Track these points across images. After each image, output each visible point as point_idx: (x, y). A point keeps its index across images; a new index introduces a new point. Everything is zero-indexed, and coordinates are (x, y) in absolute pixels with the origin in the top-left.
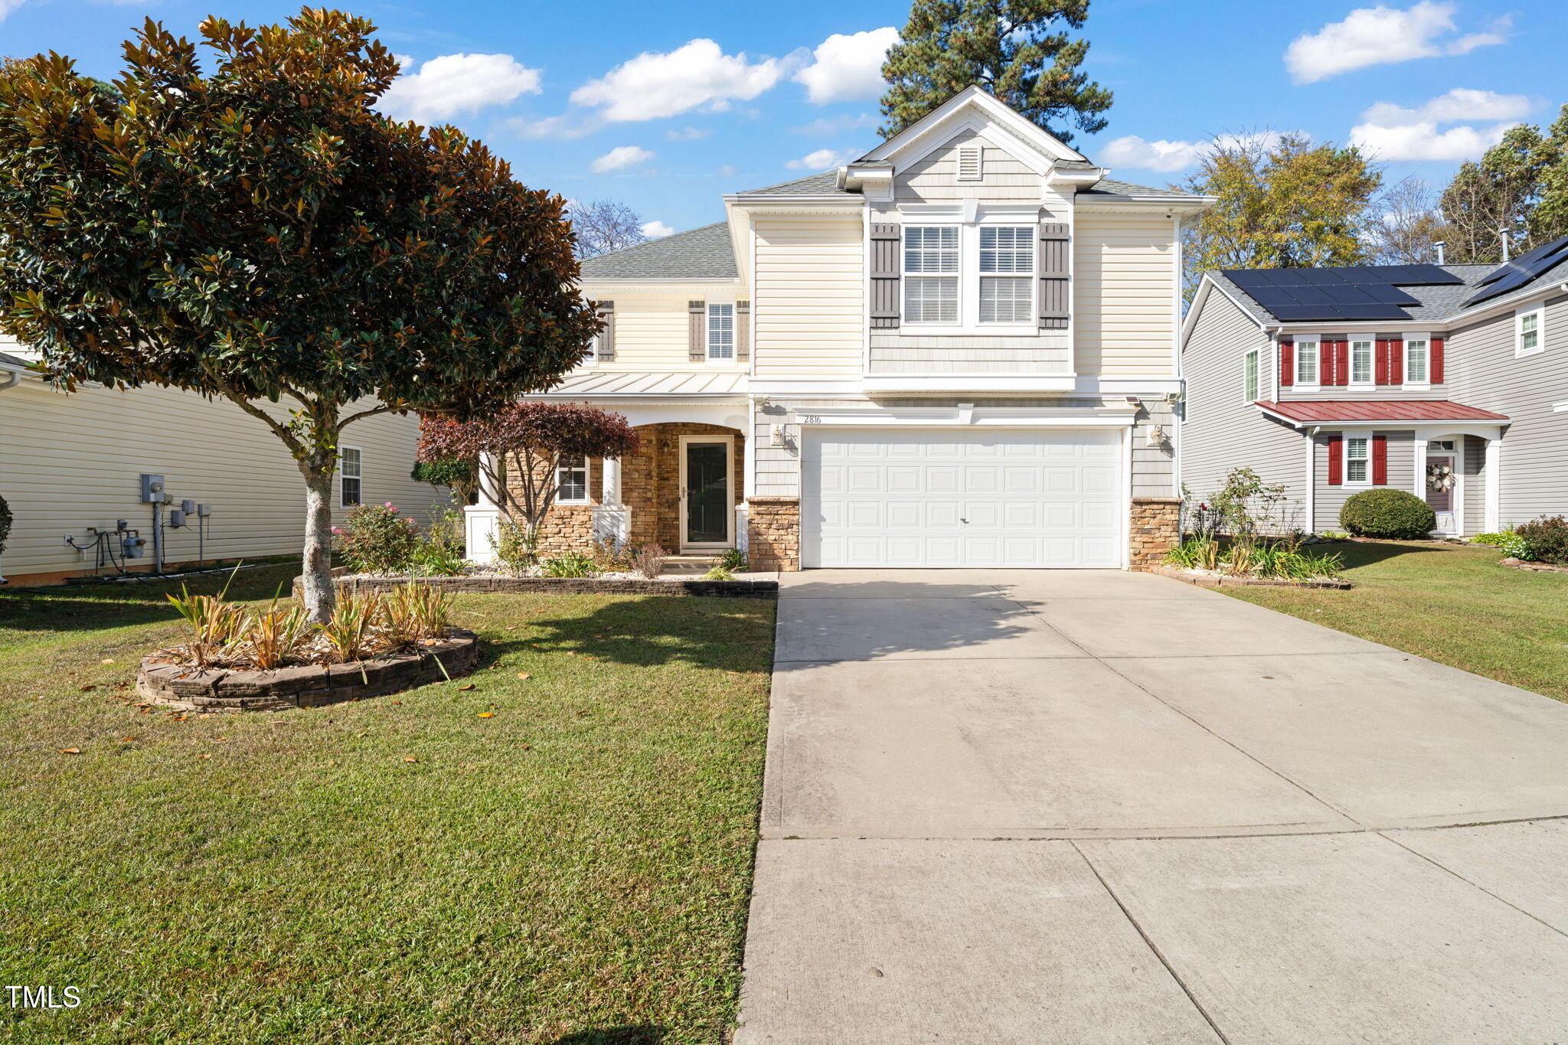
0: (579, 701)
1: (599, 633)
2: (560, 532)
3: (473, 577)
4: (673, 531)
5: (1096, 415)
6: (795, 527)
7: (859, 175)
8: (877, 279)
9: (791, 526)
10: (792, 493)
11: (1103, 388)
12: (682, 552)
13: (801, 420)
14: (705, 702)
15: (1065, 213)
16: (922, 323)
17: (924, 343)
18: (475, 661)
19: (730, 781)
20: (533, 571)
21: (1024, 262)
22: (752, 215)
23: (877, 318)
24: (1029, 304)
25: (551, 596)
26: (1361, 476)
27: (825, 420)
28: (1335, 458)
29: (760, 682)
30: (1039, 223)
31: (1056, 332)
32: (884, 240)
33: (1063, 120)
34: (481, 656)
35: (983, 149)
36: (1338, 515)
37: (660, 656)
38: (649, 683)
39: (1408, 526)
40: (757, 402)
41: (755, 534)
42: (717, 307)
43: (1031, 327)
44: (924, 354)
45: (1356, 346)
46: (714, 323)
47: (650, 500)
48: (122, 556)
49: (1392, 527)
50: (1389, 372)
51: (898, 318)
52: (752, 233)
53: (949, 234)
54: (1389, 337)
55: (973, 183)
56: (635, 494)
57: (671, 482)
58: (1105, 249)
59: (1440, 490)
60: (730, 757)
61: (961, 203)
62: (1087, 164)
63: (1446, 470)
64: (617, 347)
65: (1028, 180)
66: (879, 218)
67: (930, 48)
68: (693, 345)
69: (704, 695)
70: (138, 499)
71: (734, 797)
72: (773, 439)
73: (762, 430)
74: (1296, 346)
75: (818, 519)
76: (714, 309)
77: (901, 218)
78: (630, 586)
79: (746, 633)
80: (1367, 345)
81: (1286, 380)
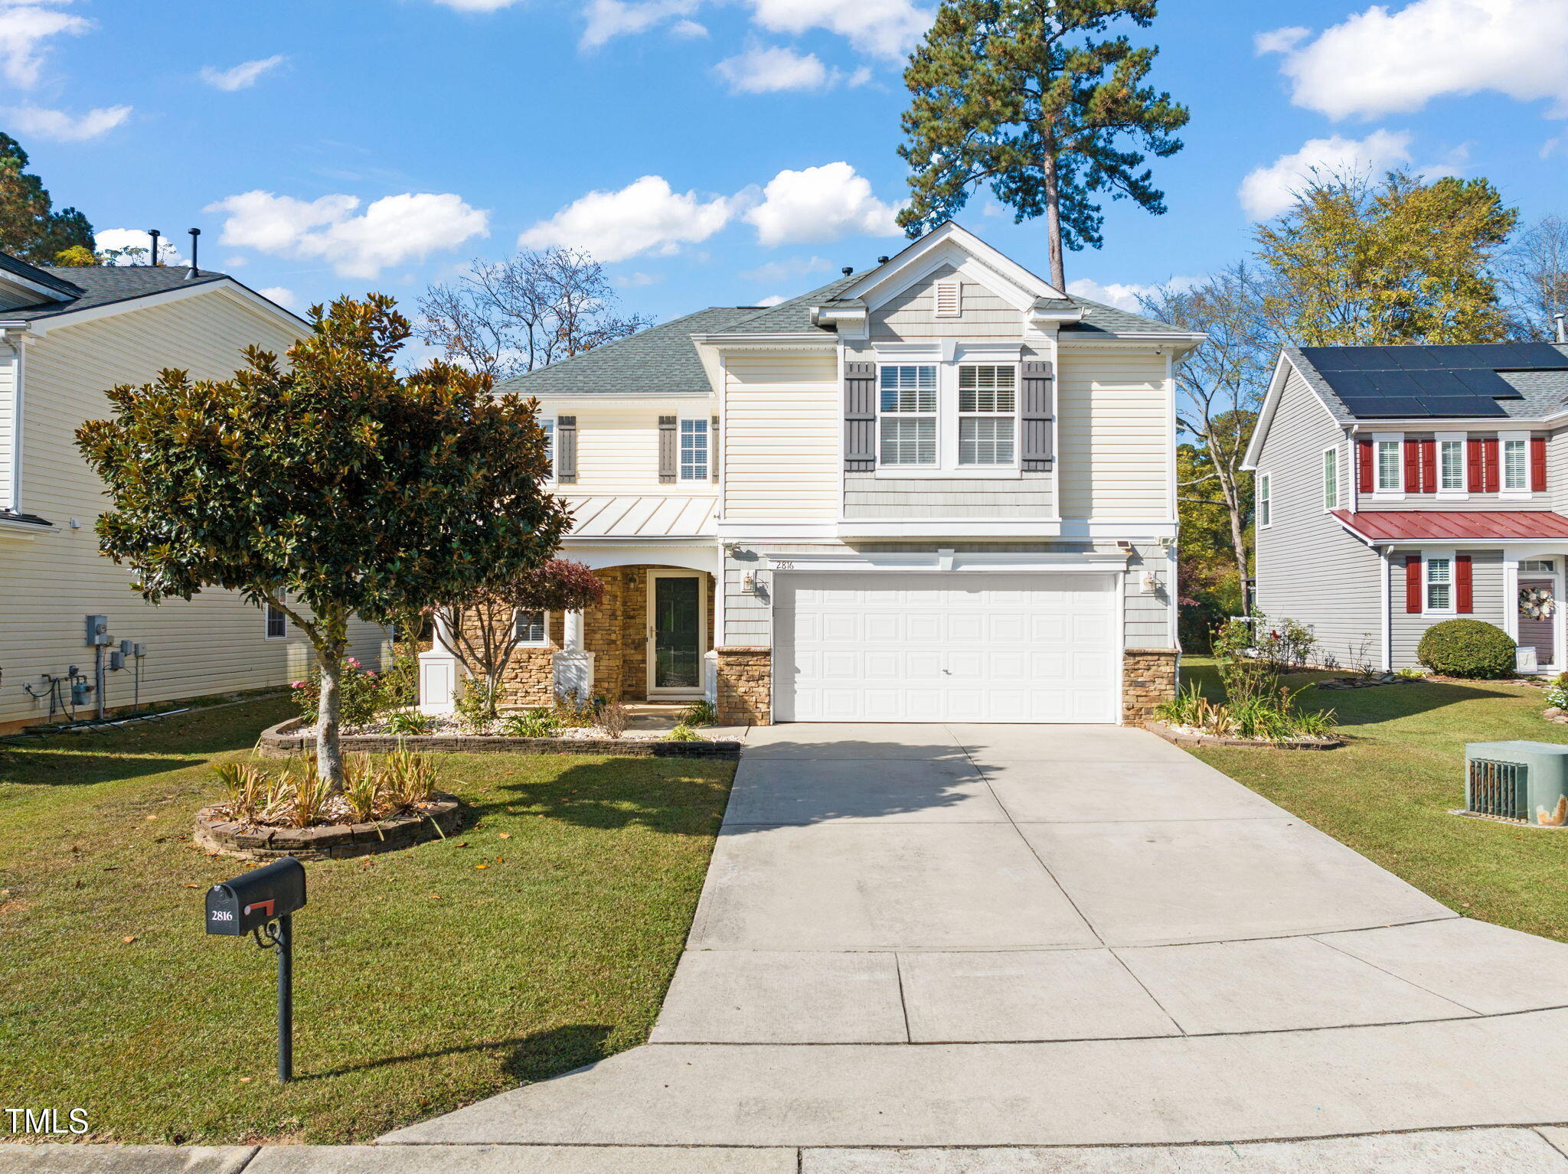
0: (554, 857)
1: (565, 796)
2: (516, 676)
3: (437, 735)
4: (640, 675)
5: (1086, 561)
6: (766, 678)
7: (831, 315)
8: (851, 420)
9: (761, 677)
10: (764, 642)
11: (1094, 532)
12: (649, 698)
13: (774, 566)
14: (657, 859)
15: (1048, 350)
16: (899, 465)
17: (901, 486)
18: (460, 822)
19: (669, 915)
20: (496, 727)
21: (1006, 402)
22: (721, 351)
23: (851, 461)
24: (1012, 445)
25: (516, 756)
26: (1444, 603)
27: (798, 566)
28: (1414, 582)
29: (706, 842)
30: (1021, 361)
31: (1040, 475)
32: (859, 380)
33: (1130, 136)
34: (463, 818)
35: (962, 285)
36: (1416, 648)
37: (621, 820)
38: (610, 842)
39: (1486, 663)
40: (727, 546)
41: (724, 687)
42: (691, 422)
43: (1013, 468)
44: (901, 499)
45: (1445, 446)
46: (686, 441)
47: (614, 642)
48: (73, 703)
49: (1470, 665)
50: (1484, 478)
51: (874, 461)
52: (722, 370)
53: (927, 373)
54: (1482, 437)
55: (951, 320)
56: (598, 636)
57: (638, 621)
58: (1095, 386)
59: (1538, 618)
60: (671, 900)
61: (939, 341)
62: (1069, 303)
63: (1544, 595)
64: (579, 467)
65: (1009, 316)
66: (853, 356)
67: (963, 58)
68: (662, 466)
69: (656, 853)
70: (83, 642)
71: (670, 925)
72: (742, 587)
73: (732, 576)
74: (1376, 446)
75: (791, 670)
76: (687, 425)
77: (879, 357)
78: (593, 746)
79: (702, 798)
80: (1457, 444)
81: (1366, 486)
